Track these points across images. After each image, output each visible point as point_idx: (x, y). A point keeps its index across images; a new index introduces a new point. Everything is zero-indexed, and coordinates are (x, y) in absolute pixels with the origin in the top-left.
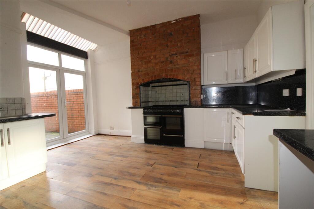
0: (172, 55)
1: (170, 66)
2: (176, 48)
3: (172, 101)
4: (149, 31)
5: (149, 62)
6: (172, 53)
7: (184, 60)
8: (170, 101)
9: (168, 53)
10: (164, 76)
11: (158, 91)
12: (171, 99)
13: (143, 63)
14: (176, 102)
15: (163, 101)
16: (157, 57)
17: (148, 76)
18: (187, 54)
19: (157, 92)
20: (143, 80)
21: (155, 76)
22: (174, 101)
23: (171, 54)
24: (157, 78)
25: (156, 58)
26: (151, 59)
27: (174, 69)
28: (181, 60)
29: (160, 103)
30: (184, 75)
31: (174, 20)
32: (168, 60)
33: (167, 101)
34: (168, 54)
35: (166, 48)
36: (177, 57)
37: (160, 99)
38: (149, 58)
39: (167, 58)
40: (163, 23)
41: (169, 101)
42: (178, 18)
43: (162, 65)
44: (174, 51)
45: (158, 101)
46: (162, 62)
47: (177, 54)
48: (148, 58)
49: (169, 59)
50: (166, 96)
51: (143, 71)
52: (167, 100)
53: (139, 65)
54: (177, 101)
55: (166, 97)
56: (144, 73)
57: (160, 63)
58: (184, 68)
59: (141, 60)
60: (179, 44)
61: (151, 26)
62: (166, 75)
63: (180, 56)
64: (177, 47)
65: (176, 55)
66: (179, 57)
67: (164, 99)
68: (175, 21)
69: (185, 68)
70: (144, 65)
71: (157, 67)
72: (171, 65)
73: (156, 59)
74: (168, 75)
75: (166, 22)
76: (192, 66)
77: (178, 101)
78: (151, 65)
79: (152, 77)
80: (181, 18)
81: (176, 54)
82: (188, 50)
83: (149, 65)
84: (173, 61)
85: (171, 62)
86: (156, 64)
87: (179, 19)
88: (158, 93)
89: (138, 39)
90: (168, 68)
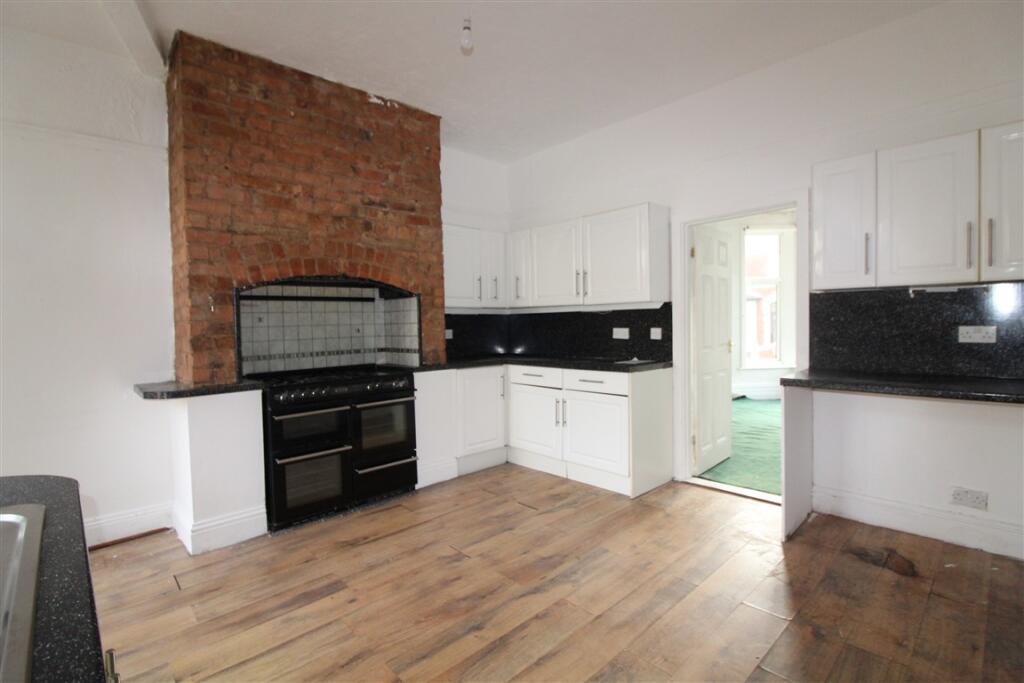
0: (372, 203)
1: (364, 235)
2: (382, 187)
3: (323, 353)
4: (285, 87)
5: (287, 204)
6: (373, 197)
7: (405, 228)
8: (317, 354)
9: (357, 193)
10: (342, 266)
11: (264, 317)
12: (318, 348)
13: (256, 202)
14: (337, 357)
15: (289, 356)
16: (318, 193)
17: (278, 259)
18: (413, 214)
19: (260, 320)
20: (254, 269)
21: (310, 263)
22: (330, 353)
23: (366, 200)
24: (318, 272)
25: (312, 197)
26: (290, 192)
27: (376, 251)
28: (397, 228)
29: (272, 361)
30: (406, 273)
31: (378, 98)
32: (356, 217)
33: (304, 355)
34: (359, 197)
35: (351, 174)
36: (386, 213)
37: (277, 349)
38: (284, 188)
39: (354, 209)
40: (339, 86)
41: (312, 354)
42: (393, 98)
43: (338, 227)
44: (376, 195)
45: (270, 357)
46: (338, 219)
47: (385, 206)
48: (279, 188)
49: (361, 215)
50: (301, 337)
51: (253, 234)
52: (302, 349)
53: (233, 206)
54: (339, 353)
55: (299, 340)
56: (258, 240)
57: (330, 219)
58: (404, 253)
59: (246, 184)
60: (392, 177)
61: (295, 72)
62: (353, 266)
63: (395, 214)
64: (384, 184)
65: (384, 209)
66: (391, 216)
67: (292, 348)
68: (379, 102)
69: (409, 254)
70: (258, 211)
71: (318, 232)
72: (367, 236)
73: (314, 202)
74: (359, 267)
75: (353, 90)
76: (425, 252)
77: (342, 353)
78: (293, 217)
79: (295, 264)
80: (399, 104)
81: (382, 205)
82: (413, 202)
83: (284, 215)
84: (373, 225)
85: (367, 226)
86: (314, 218)
87: (391, 101)
88: (264, 323)
89: (227, 91)
90: (359, 244)
